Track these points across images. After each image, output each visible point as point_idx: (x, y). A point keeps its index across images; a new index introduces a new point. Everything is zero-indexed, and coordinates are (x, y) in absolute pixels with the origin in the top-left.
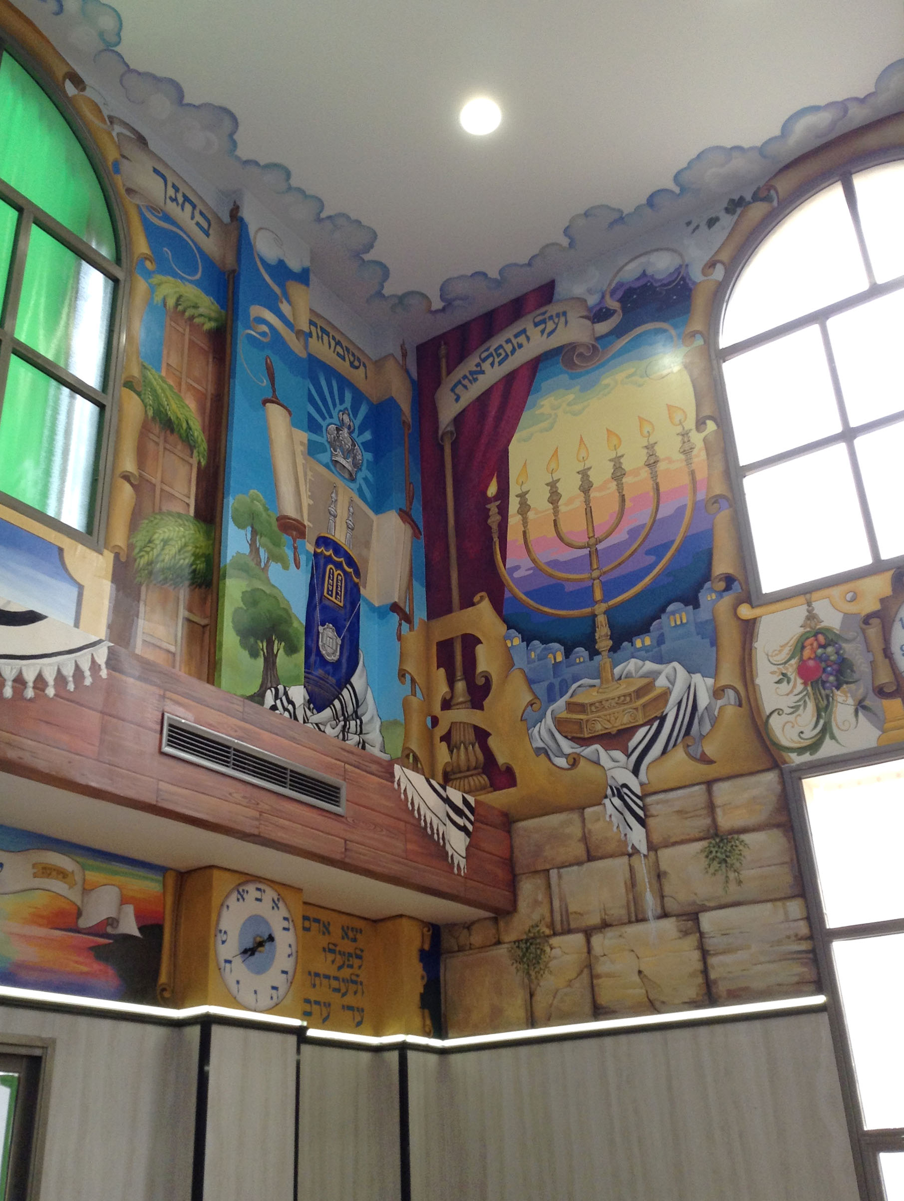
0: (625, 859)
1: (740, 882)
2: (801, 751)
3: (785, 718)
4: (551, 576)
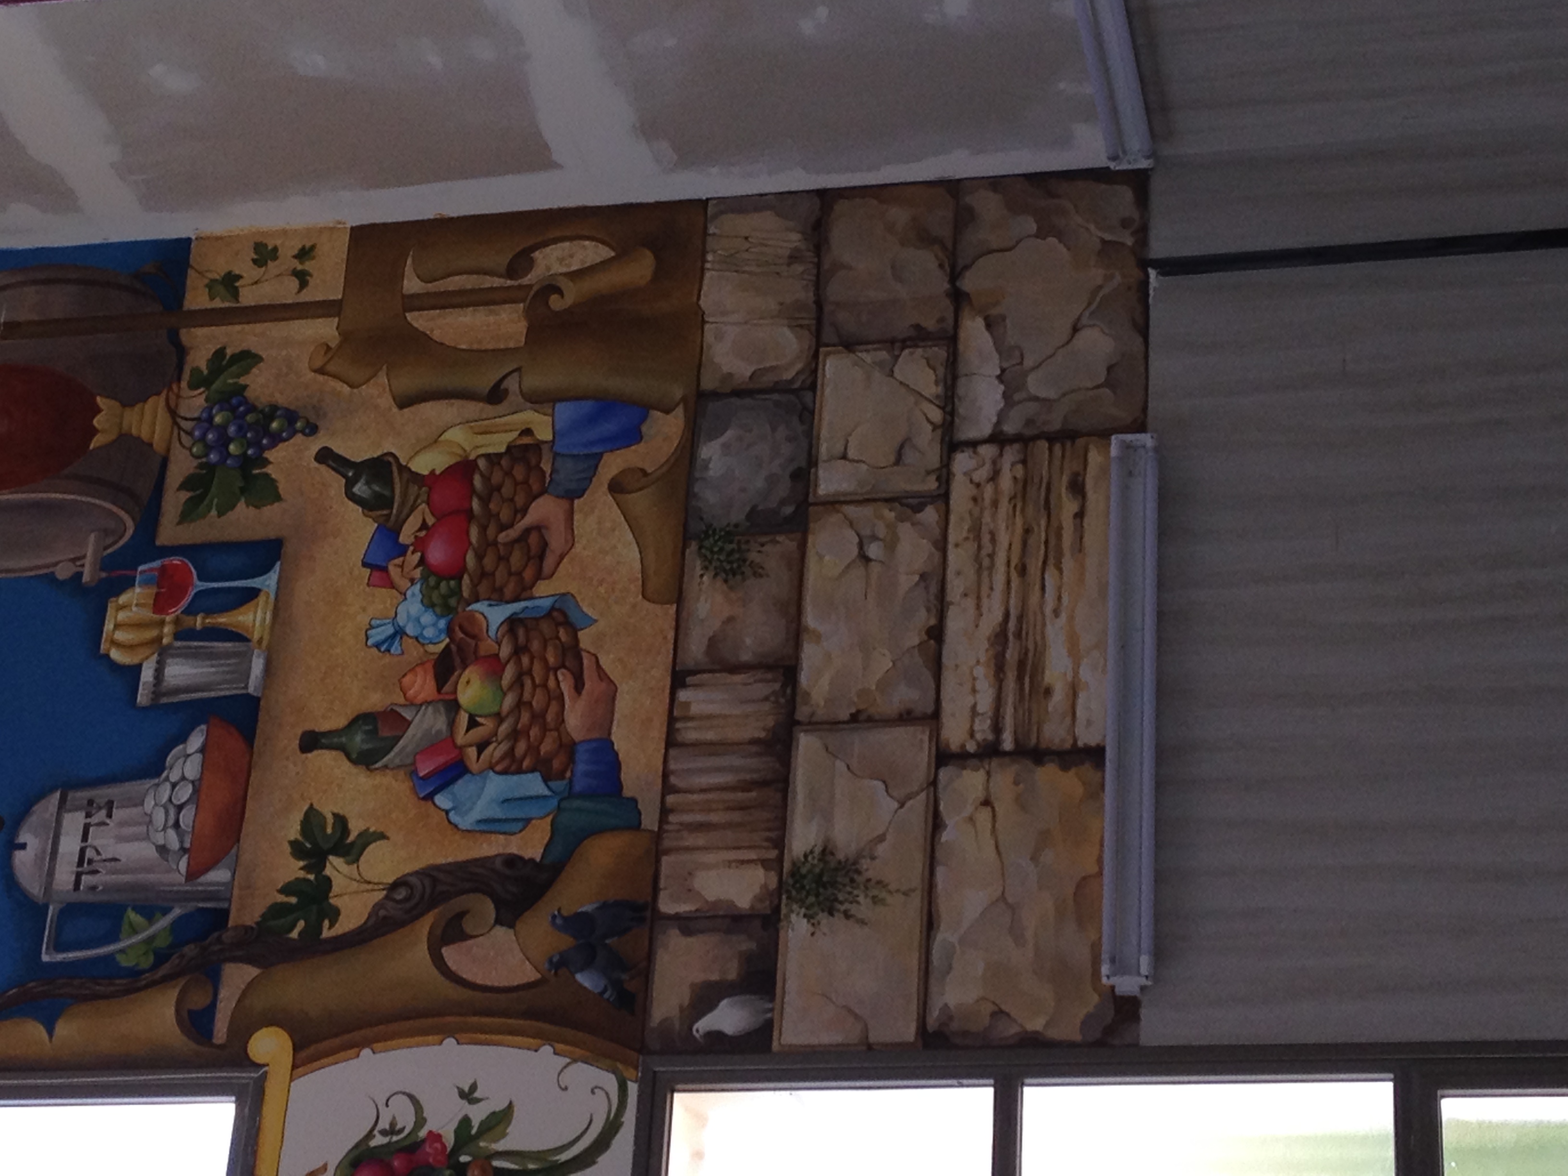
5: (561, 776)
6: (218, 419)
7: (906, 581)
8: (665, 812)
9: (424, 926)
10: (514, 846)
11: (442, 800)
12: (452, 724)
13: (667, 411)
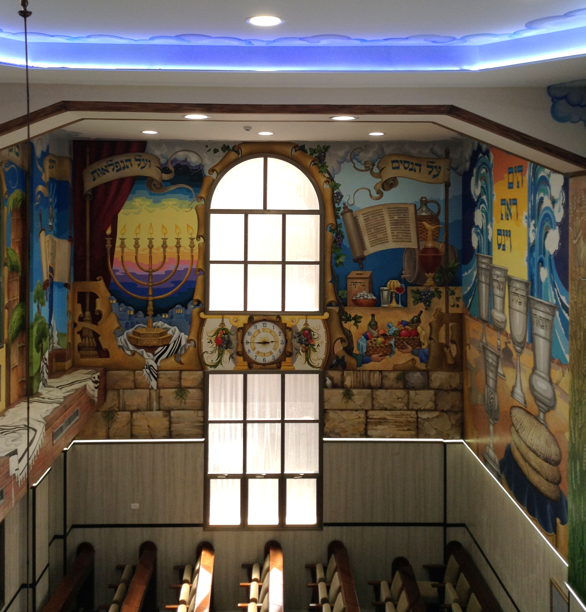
0: (148, 390)
1: (185, 403)
2: (211, 366)
3: (208, 355)
4: (132, 279)
5: (366, 355)
6: (429, 294)
7: (395, 405)
8: (360, 371)
9: (343, 336)
10: (355, 348)
11: (363, 337)
12: (375, 337)
13: (426, 367)
